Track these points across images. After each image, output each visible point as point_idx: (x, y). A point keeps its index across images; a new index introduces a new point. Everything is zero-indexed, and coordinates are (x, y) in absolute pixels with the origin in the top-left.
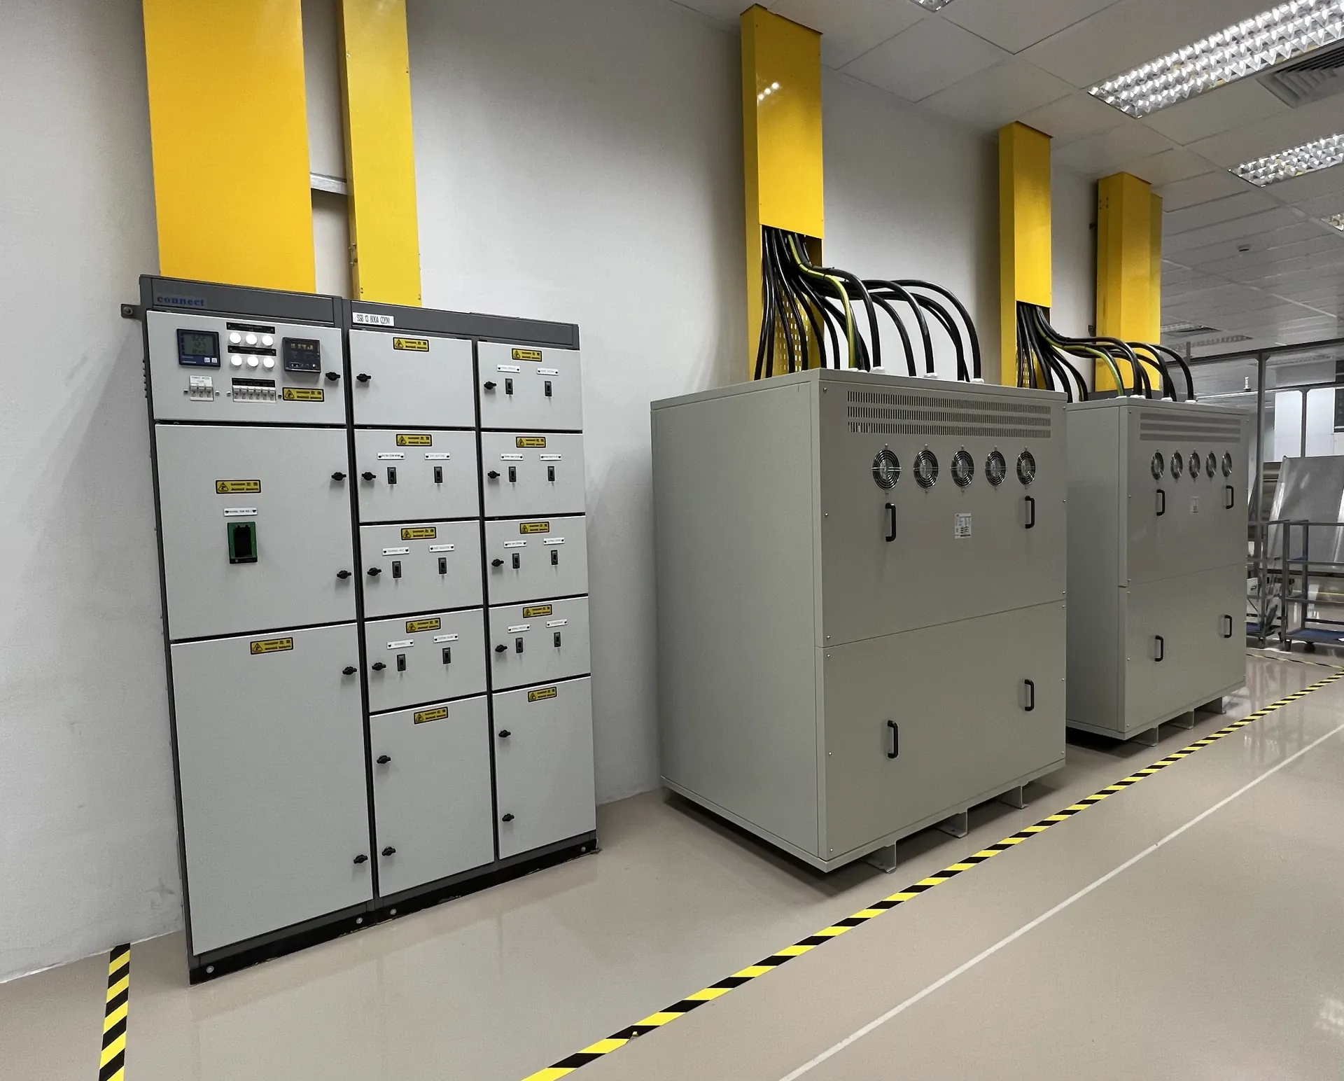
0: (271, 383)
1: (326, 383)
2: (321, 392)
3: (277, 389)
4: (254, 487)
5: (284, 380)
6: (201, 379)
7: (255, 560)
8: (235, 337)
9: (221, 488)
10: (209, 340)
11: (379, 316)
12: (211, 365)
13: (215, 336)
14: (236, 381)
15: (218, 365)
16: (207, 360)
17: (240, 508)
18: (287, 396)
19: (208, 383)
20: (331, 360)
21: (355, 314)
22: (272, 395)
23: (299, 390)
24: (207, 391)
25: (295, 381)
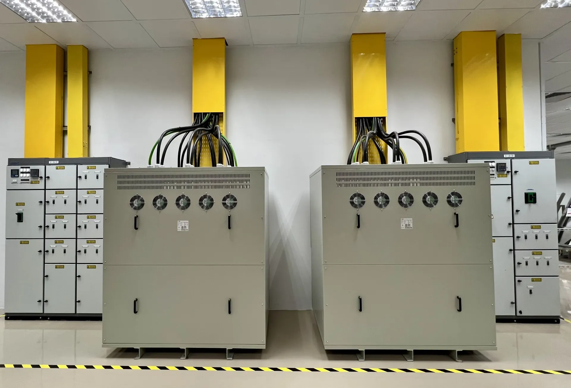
0: (28, 180)
1: (40, 179)
2: (39, 181)
3: (30, 181)
4: (23, 204)
5: (31, 179)
6: (15, 180)
7: (22, 222)
8: (21, 170)
9: (17, 204)
10: (17, 171)
11: (55, 161)
12: (17, 177)
13: (18, 170)
14: (22, 180)
15: (18, 176)
16: (16, 176)
17: (20, 209)
18: (32, 183)
19: (16, 181)
20: (42, 174)
21: (49, 162)
22: (28, 183)
23: (35, 181)
24: (16, 183)
25: (34, 179)
